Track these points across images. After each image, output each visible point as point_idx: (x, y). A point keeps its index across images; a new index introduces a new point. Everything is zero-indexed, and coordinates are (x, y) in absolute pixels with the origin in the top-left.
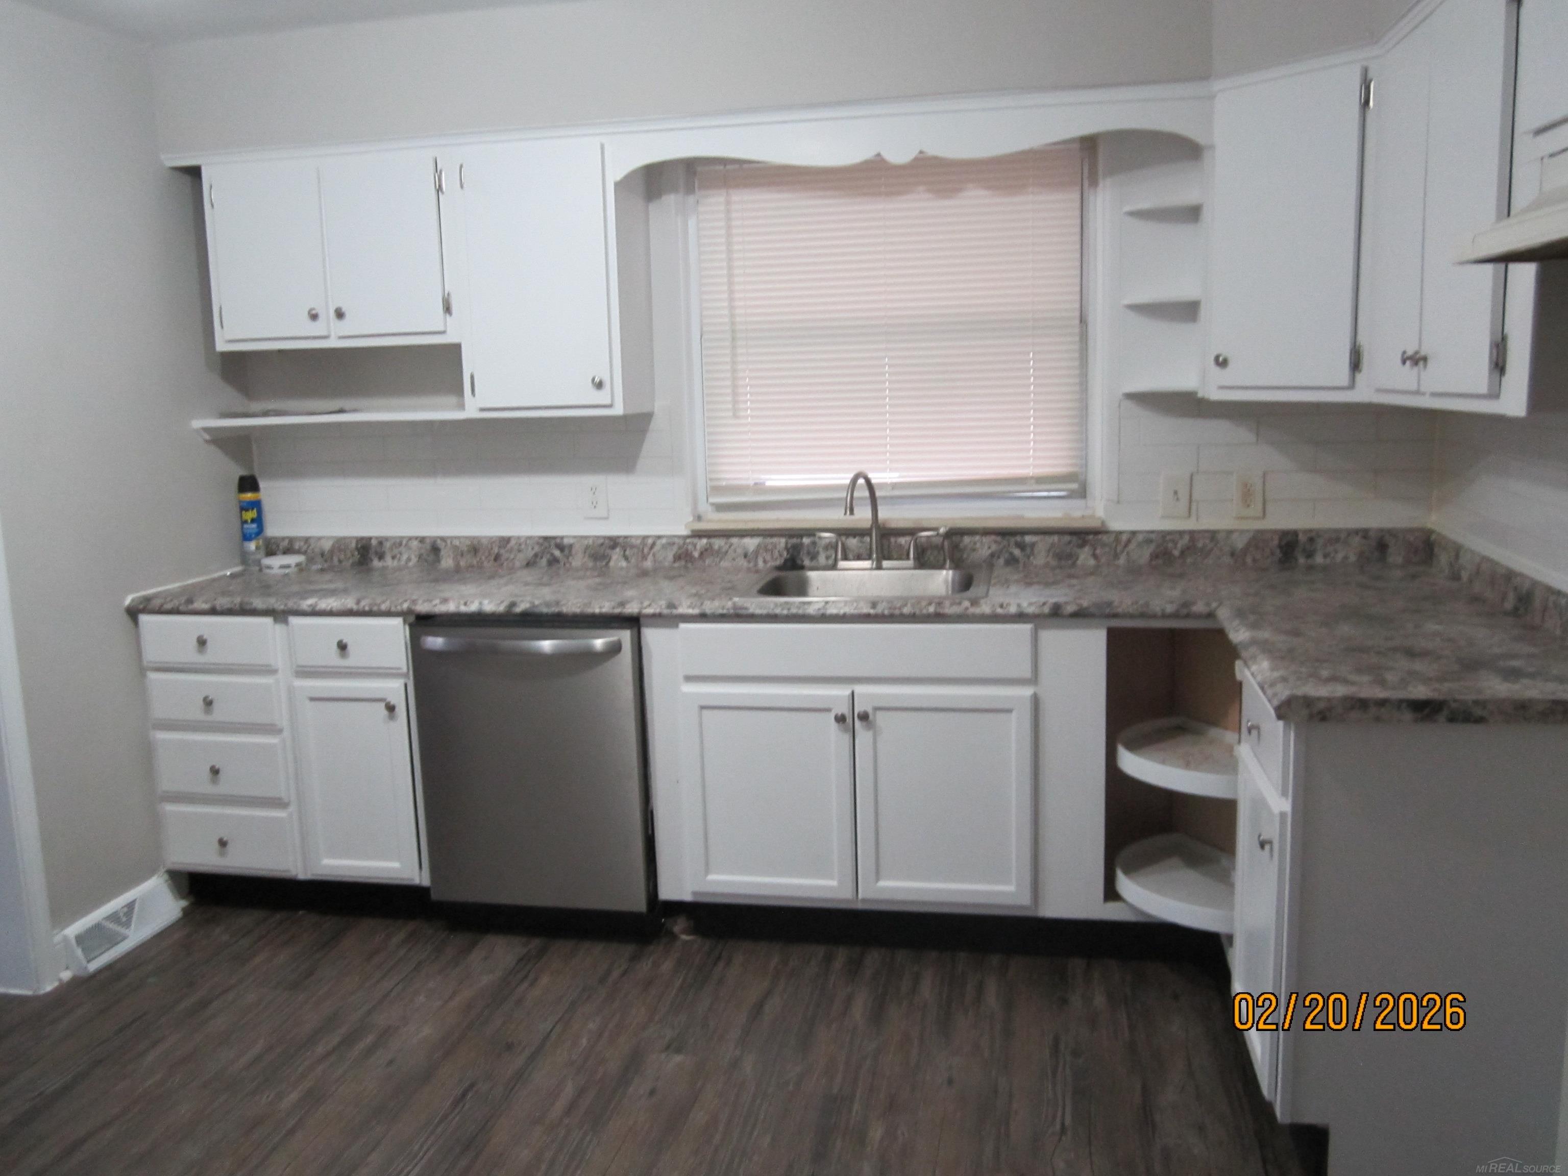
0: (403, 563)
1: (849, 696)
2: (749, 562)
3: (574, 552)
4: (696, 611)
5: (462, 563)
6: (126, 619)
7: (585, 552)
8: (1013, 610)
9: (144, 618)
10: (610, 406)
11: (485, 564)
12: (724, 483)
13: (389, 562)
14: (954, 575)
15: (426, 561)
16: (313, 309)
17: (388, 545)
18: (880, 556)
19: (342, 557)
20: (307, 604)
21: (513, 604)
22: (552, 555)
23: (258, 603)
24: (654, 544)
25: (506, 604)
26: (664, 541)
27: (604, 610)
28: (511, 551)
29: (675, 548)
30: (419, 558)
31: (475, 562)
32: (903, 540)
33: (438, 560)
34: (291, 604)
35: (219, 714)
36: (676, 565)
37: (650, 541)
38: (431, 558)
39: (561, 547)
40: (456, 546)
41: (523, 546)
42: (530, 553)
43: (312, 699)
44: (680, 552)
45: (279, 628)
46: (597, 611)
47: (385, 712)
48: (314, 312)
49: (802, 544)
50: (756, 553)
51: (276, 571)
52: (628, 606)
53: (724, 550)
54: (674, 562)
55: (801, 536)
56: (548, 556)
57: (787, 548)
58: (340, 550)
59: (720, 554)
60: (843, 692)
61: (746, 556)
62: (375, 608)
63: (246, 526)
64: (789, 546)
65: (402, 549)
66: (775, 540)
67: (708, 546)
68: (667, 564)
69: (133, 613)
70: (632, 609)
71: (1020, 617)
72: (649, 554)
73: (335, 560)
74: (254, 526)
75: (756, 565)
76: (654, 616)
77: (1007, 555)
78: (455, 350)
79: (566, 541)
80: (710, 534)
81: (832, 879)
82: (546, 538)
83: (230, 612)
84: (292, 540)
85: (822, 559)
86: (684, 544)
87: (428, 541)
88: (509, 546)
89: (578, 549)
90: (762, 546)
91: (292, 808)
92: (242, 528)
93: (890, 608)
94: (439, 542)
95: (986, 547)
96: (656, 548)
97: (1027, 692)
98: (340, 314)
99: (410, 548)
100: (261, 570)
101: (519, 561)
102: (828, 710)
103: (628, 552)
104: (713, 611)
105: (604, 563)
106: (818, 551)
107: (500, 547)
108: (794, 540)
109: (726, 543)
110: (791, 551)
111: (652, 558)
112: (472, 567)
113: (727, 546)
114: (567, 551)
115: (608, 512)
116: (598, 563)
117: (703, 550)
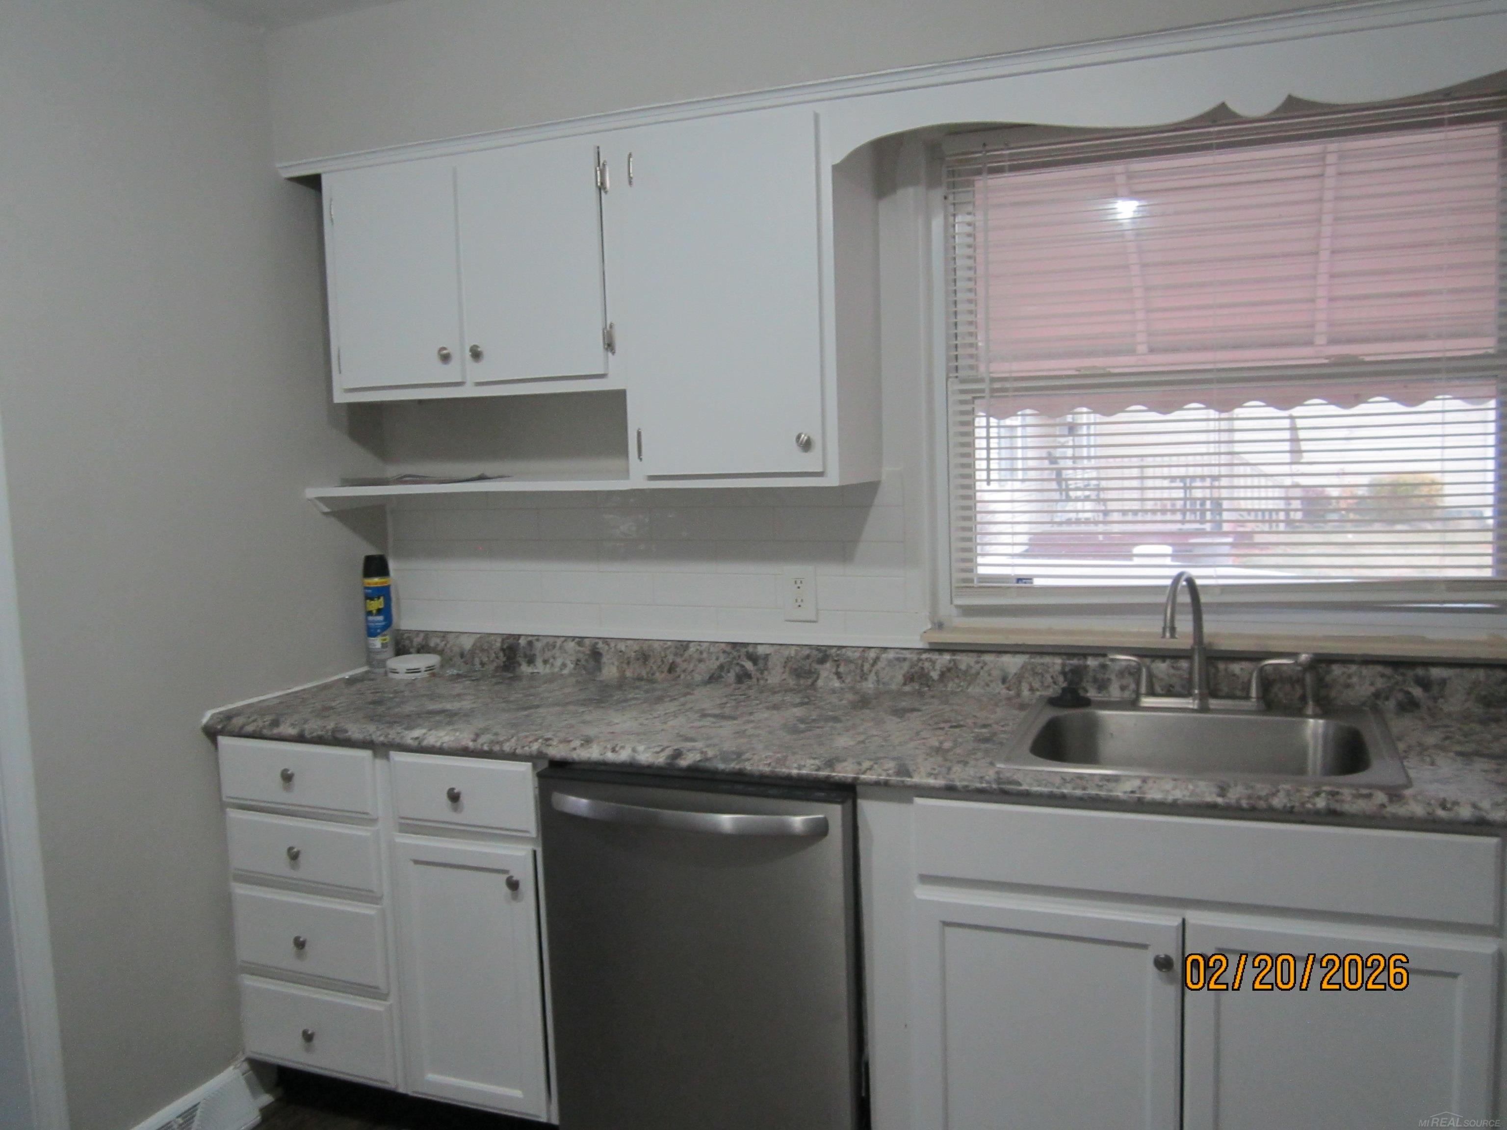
0: (556, 670)
1: (1177, 926)
2: (1008, 689)
3: (770, 664)
4: (940, 782)
5: (628, 674)
6: (204, 740)
7: (785, 667)
8: (1465, 812)
9: (222, 740)
10: (820, 474)
11: (658, 675)
13: (540, 668)
14: (1326, 727)
15: (585, 668)
16: (444, 349)
17: (538, 645)
18: (1206, 691)
19: (485, 659)
20: (410, 736)
21: (678, 754)
22: (743, 666)
23: (355, 732)
24: (876, 660)
25: (668, 752)
26: (891, 655)
27: (804, 772)
28: (688, 661)
29: (906, 666)
30: (577, 664)
31: (644, 673)
32: (1236, 668)
33: (598, 667)
34: (393, 734)
35: (306, 870)
36: (907, 689)
37: (872, 654)
38: (592, 663)
39: (753, 658)
40: (621, 651)
41: (705, 655)
42: (714, 664)
43: (416, 862)
44: (913, 670)
45: (380, 763)
46: (795, 772)
47: (506, 890)
48: (445, 352)
49: (1086, 667)
50: (1019, 677)
51: (402, 676)
52: (839, 766)
53: (973, 671)
54: (905, 684)
55: (1085, 656)
56: (737, 669)
57: (1064, 673)
58: (483, 650)
59: (970, 677)
60: (1169, 920)
61: (1004, 680)
62: (497, 748)
63: (370, 618)
64: (1067, 669)
65: (557, 652)
66: (1047, 660)
67: (952, 664)
68: (894, 687)
69: (212, 733)
70: (845, 772)
71: (1478, 825)
72: (870, 671)
73: (477, 661)
74: (381, 618)
75: (1018, 695)
76: (877, 784)
77: (1400, 696)
78: (618, 398)
79: (761, 650)
80: (954, 649)
82: (734, 645)
83: (320, 741)
84: (428, 634)
85: (1115, 692)
86: (920, 660)
87: (587, 642)
88: (686, 655)
89: (776, 662)
90: (1029, 667)
91: (391, 1001)
92: (367, 621)
93: (1249, 797)
94: (600, 645)
95: (1368, 682)
96: (880, 665)
97: (1488, 947)
98: (476, 355)
99: (566, 652)
100: (386, 673)
101: (702, 671)
102: (1144, 947)
103: (841, 669)
104: (965, 783)
105: (809, 682)
106: (1109, 680)
107: (676, 654)
108: (1075, 662)
109: (977, 662)
110: (1069, 676)
111: (875, 678)
112: (640, 679)
113: (978, 666)
114: (761, 664)
115: (817, 614)
116: (802, 682)
117: (945, 669)
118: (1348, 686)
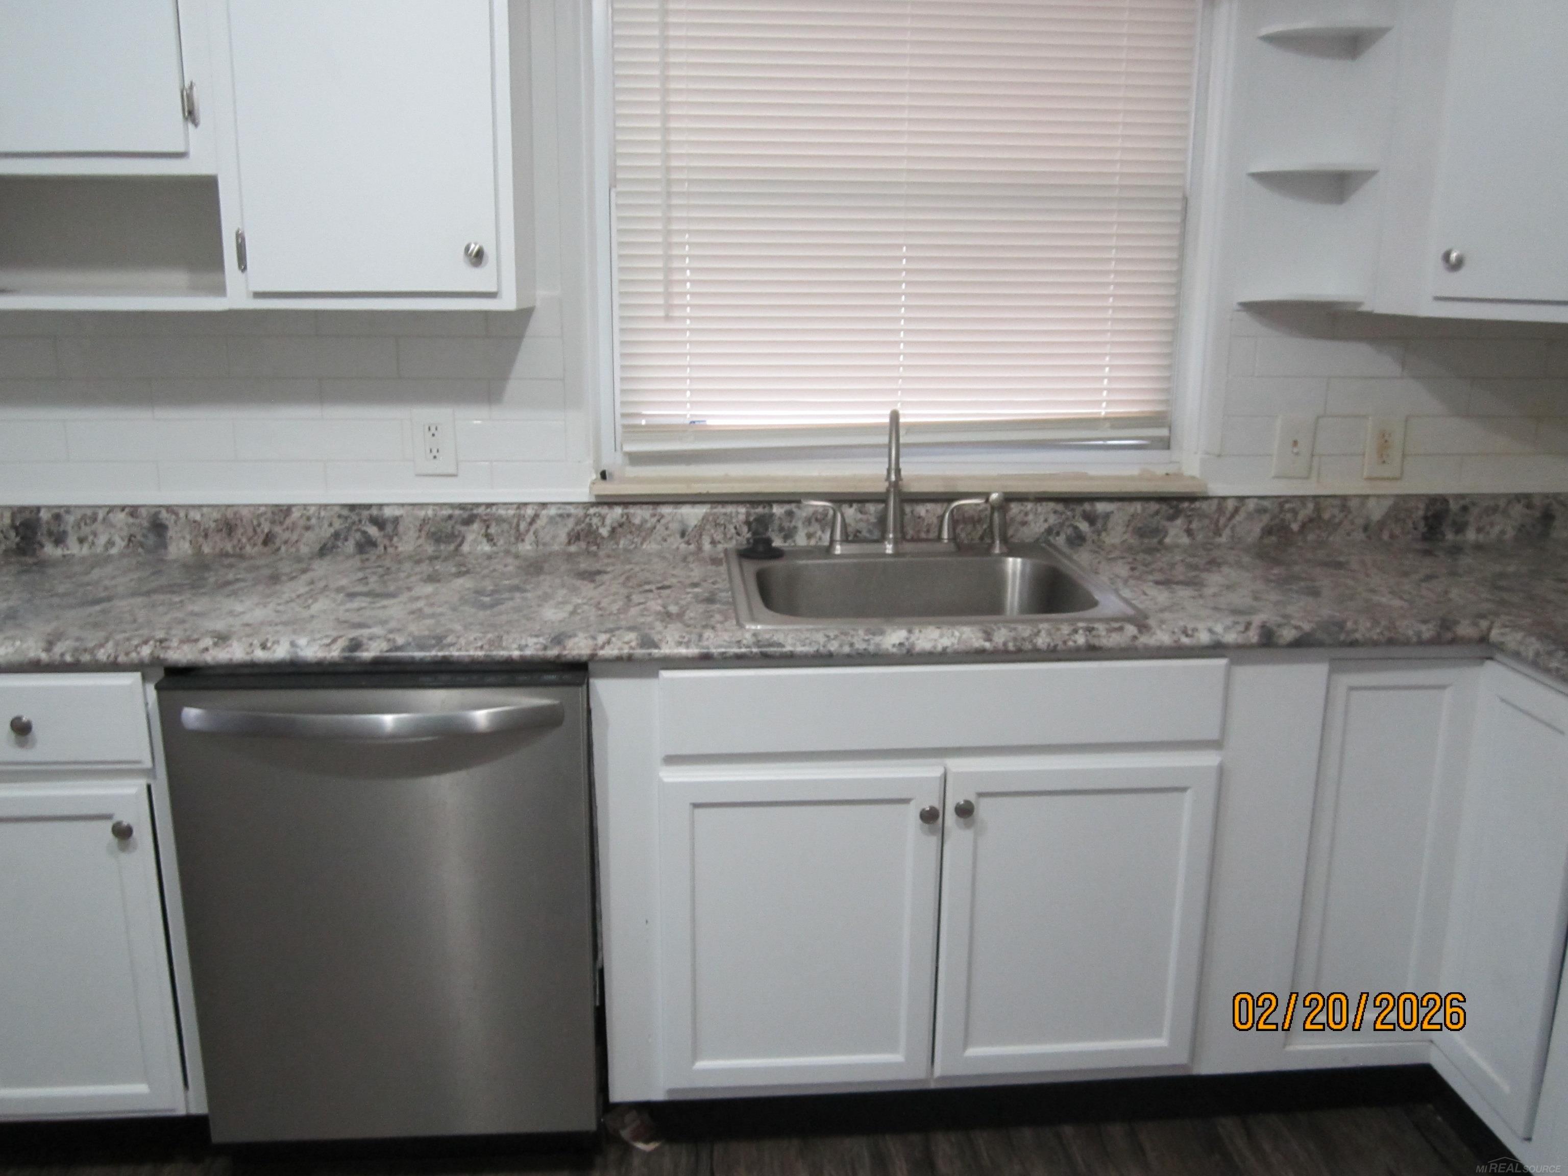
0: (99, 549)
1: (940, 778)
2: (688, 543)
3: (401, 529)
4: (693, 651)
5: (206, 549)
7: (420, 531)
8: (1204, 638)
10: (493, 295)
11: (248, 549)
12: (643, 422)
13: (73, 548)
15: (142, 545)
17: (70, 519)
18: (899, 535)
21: (355, 645)
22: (364, 533)
24: (536, 516)
25: (341, 643)
26: (553, 511)
27: (528, 652)
28: (292, 528)
29: (571, 523)
30: (130, 540)
31: (229, 548)
33: (163, 543)
36: (573, 549)
37: (530, 512)
38: (151, 540)
39: (379, 523)
40: (195, 522)
41: (314, 521)
42: (327, 532)
44: (579, 528)
46: (516, 654)
49: (772, 515)
50: (700, 529)
52: (570, 643)
53: (649, 525)
54: (569, 543)
55: (770, 503)
56: (358, 536)
57: (748, 523)
59: (644, 532)
60: (930, 770)
61: (683, 534)
62: (85, 658)
64: (752, 519)
65: (97, 526)
66: (730, 509)
67: (624, 519)
68: (556, 547)
70: (577, 648)
71: (1216, 649)
72: (528, 531)
75: (700, 549)
76: (619, 659)
77: (1069, 531)
78: (205, 186)
79: (388, 512)
80: (626, 502)
81: (893, 1049)
82: (352, 507)
86: (586, 515)
87: (144, 512)
88: (288, 522)
89: (407, 526)
90: (711, 518)
93: (1015, 639)
94: (164, 514)
95: (1042, 518)
96: (540, 523)
97: (1209, 759)
99: (112, 526)
101: (308, 543)
103: (492, 530)
104: (723, 650)
105: (452, 547)
106: (795, 528)
107: (273, 522)
108: (760, 510)
109: (653, 515)
110: (754, 526)
111: (533, 538)
112: (224, 554)
113: (654, 520)
114: (389, 528)
115: (457, 465)
116: (442, 547)
117: (615, 525)
118: (1024, 523)
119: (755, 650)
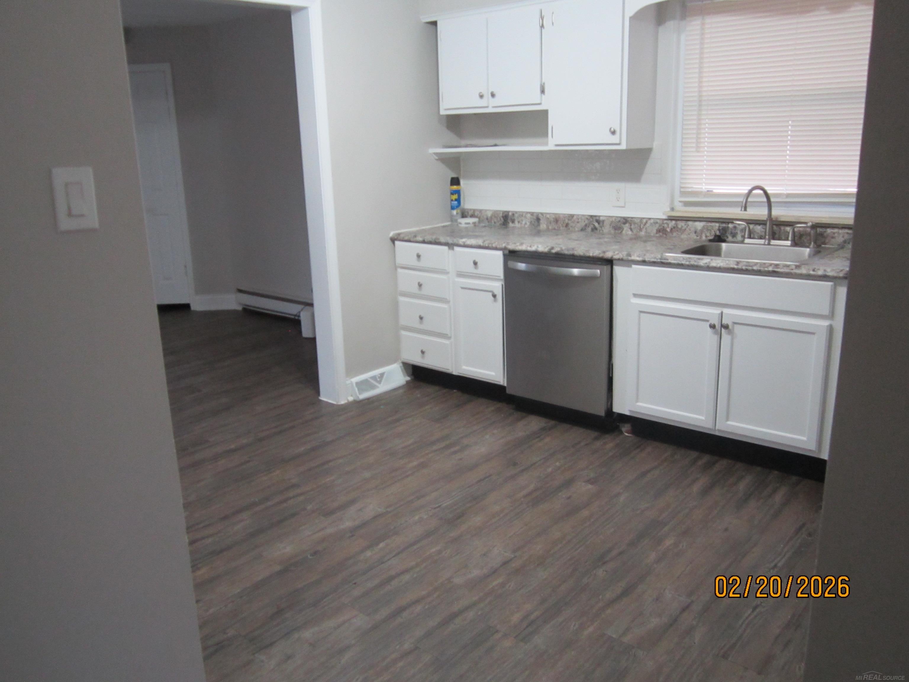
0: (523, 225)
1: (719, 314)
2: (697, 236)
3: (605, 224)
5: (550, 228)
6: (390, 243)
7: (610, 225)
8: (820, 273)
9: (397, 243)
10: (619, 144)
11: (561, 228)
12: (690, 190)
13: (517, 224)
15: (534, 225)
16: (481, 93)
17: (516, 215)
18: (771, 237)
19: (495, 221)
20: (461, 241)
21: (552, 248)
22: (594, 225)
23: (442, 240)
24: (646, 222)
25: (549, 247)
26: (652, 221)
27: (595, 255)
28: (574, 222)
29: (657, 226)
30: (531, 223)
31: (556, 227)
32: (788, 229)
33: (539, 224)
34: (455, 241)
35: (425, 291)
36: (658, 235)
37: (644, 221)
38: (536, 223)
39: (598, 222)
40: (548, 218)
41: (580, 220)
42: (583, 224)
43: (462, 288)
44: (660, 228)
45: (451, 252)
46: (591, 255)
47: (492, 298)
48: (481, 94)
49: (728, 227)
50: (702, 231)
51: (463, 225)
52: (607, 253)
53: (683, 228)
54: (657, 233)
55: (728, 223)
56: (592, 226)
57: (719, 229)
58: (495, 217)
59: (682, 231)
60: (716, 311)
61: (696, 232)
62: (490, 245)
63: (452, 202)
64: (721, 228)
65: (523, 218)
66: (713, 224)
67: (675, 225)
68: (652, 234)
69: (393, 240)
70: (609, 255)
71: (824, 278)
72: (643, 228)
73: (493, 222)
74: (456, 202)
75: (701, 238)
76: (619, 259)
78: (545, 113)
79: (601, 218)
80: (677, 219)
81: (702, 415)
82: (591, 216)
83: (430, 243)
84: (474, 210)
85: (739, 238)
86: (663, 223)
87: (535, 214)
88: (573, 220)
89: (607, 224)
90: (706, 227)
91: (452, 340)
92: (451, 203)
94: (540, 215)
95: (841, 236)
96: (648, 225)
97: (826, 323)
98: (493, 95)
99: (526, 218)
100: (457, 225)
101: (578, 227)
102: (708, 321)
103: (632, 227)
104: (649, 259)
105: (620, 231)
106: (737, 233)
107: (569, 220)
108: (724, 225)
109: (686, 225)
110: (721, 231)
111: (645, 230)
112: (555, 229)
113: (686, 226)
114: (601, 224)
115: (625, 204)
116: (617, 231)
117: (672, 227)
118: (833, 238)
119: (659, 260)
